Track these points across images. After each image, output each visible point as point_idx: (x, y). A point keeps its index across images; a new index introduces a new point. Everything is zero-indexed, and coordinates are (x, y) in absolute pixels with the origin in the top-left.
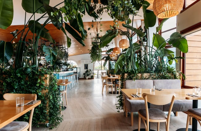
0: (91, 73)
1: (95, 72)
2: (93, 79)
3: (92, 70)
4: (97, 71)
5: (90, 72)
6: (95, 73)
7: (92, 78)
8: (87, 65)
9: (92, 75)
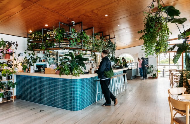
0: (152, 71)
1: (160, 68)
2: (156, 78)
3: (154, 66)
4: (162, 67)
5: (152, 69)
6: (159, 70)
7: (154, 77)
8: (148, 59)
9: (154, 72)
